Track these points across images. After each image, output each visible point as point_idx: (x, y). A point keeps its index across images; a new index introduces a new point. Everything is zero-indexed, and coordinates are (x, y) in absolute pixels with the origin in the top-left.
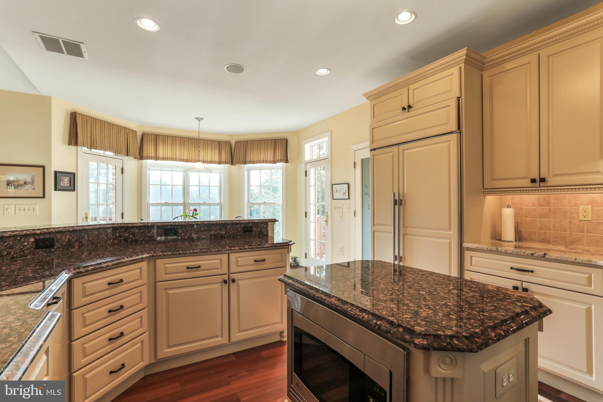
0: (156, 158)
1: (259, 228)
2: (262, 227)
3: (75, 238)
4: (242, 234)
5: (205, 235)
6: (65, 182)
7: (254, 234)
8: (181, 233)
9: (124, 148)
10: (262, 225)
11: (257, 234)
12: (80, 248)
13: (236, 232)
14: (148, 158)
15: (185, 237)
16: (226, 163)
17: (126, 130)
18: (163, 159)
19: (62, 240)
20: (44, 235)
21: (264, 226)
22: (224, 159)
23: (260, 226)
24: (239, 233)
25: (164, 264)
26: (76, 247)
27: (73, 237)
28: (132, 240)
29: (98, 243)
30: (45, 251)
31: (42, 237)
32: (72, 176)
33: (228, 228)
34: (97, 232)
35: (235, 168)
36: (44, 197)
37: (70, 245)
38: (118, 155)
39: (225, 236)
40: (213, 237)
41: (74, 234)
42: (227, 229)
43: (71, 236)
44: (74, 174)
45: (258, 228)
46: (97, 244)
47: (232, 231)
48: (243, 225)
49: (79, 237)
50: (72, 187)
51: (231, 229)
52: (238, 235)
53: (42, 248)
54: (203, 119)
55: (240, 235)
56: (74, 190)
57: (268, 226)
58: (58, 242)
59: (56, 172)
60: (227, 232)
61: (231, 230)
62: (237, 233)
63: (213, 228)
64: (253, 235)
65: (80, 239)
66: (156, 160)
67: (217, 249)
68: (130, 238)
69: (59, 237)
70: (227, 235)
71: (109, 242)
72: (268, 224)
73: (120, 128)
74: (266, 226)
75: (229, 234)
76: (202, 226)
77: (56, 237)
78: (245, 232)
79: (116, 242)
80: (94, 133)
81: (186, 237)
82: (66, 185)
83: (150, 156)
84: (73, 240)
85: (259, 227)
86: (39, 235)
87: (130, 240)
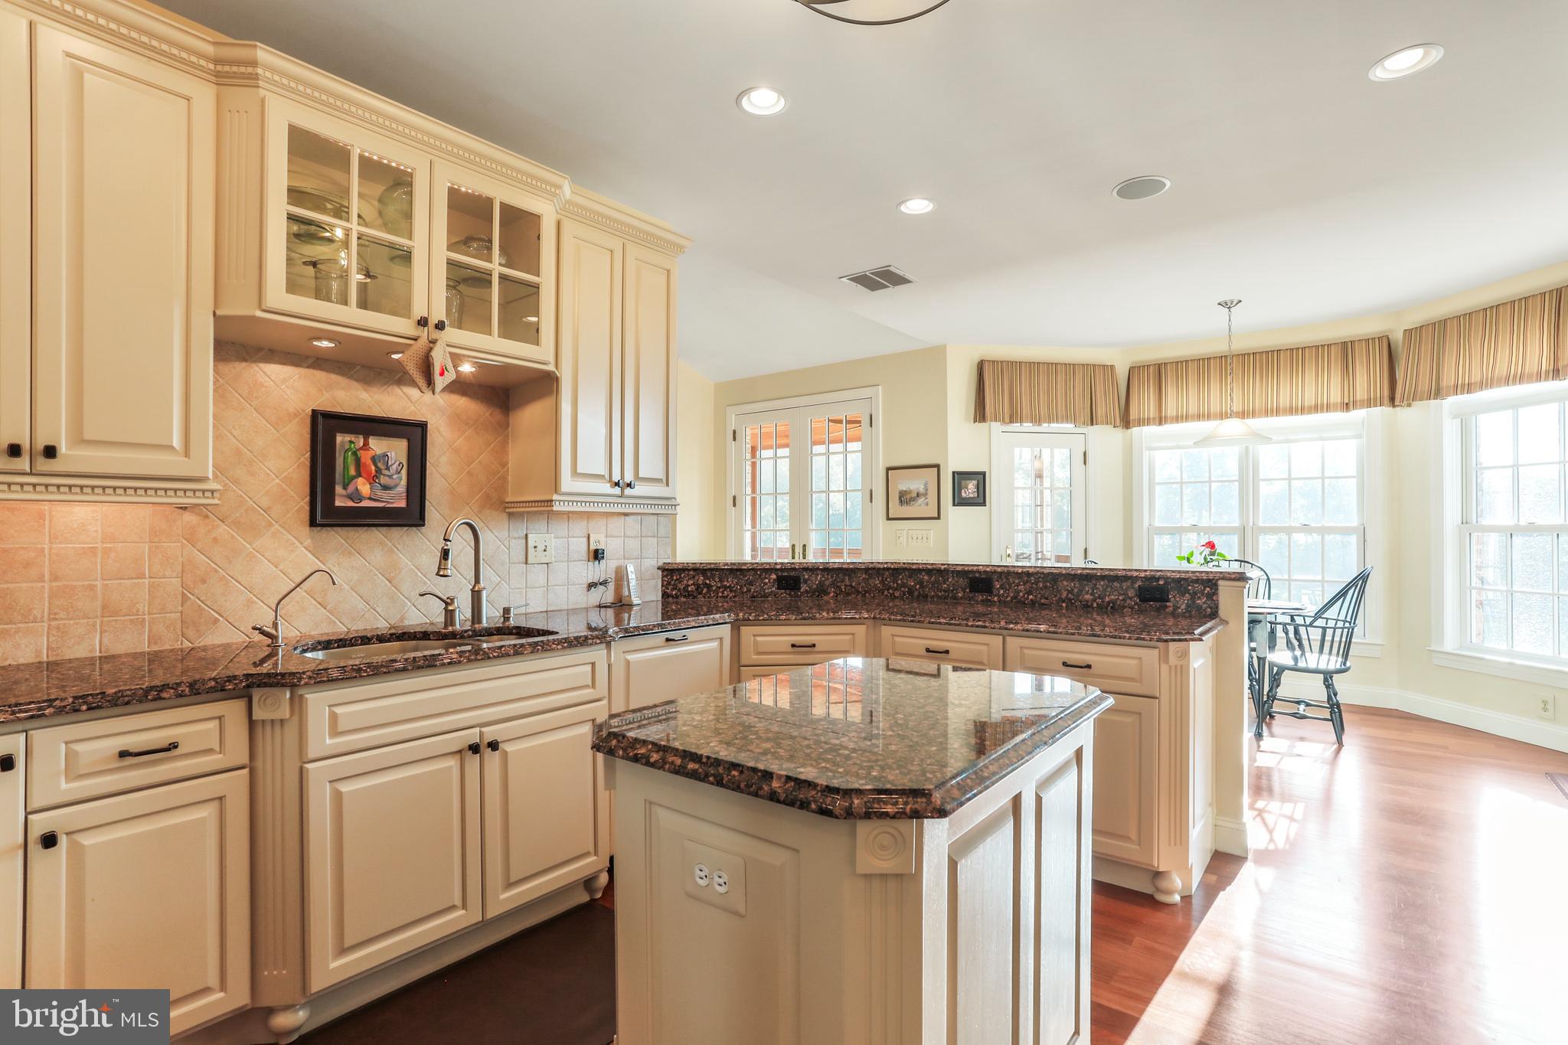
0: (1161, 420)
1: (1187, 595)
2: (1195, 593)
3: (830, 580)
4: (1136, 604)
5: (1047, 599)
6: (970, 491)
7: (1171, 609)
8: (998, 589)
9: (1084, 408)
10: (1198, 587)
11: (1180, 610)
12: (836, 596)
13: (1121, 598)
14: (1140, 422)
15: (1007, 597)
16: (1369, 403)
17: (1087, 368)
18: (1178, 419)
19: (812, 581)
20: (788, 572)
21: (1205, 590)
22: (1361, 394)
23: (1190, 588)
24: (1128, 601)
25: (893, 635)
26: (832, 595)
27: (827, 579)
28: (919, 593)
29: (866, 592)
30: (789, 594)
31: (786, 574)
32: (981, 477)
33: (1100, 587)
34: (866, 574)
35: (1411, 417)
36: (938, 518)
37: (821, 591)
38: (1079, 427)
39: (1092, 604)
40: (1064, 605)
41: (828, 574)
42: (1097, 589)
43: (823, 576)
44: (984, 474)
45: (1185, 594)
46: (865, 594)
47: (1109, 595)
48: (1139, 583)
49: (835, 580)
50: (980, 500)
51: (1109, 589)
52: (1125, 607)
53: (785, 589)
54: (1240, 301)
55: (1132, 608)
56: (984, 504)
57: (1217, 589)
58: (806, 583)
59: (954, 473)
60: (1097, 595)
61: (1107, 594)
62: (1124, 600)
63: (1065, 583)
64: (1167, 610)
65: (838, 582)
66: (1160, 424)
67: (980, 623)
68: (916, 589)
69: (806, 577)
70: (1097, 604)
71: (886, 593)
72: (1216, 585)
73: (1071, 368)
74: (1211, 589)
75: (1103, 602)
76: (1040, 577)
77: (804, 575)
78: (1144, 600)
79: (897, 594)
80: (1016, 391)
81: (1009, 599)
82: (971, 496)
83: (1146, 417)
84: (827, 583)
85: (1187, 591)
86: (781, 570)
87: (916, 593)
